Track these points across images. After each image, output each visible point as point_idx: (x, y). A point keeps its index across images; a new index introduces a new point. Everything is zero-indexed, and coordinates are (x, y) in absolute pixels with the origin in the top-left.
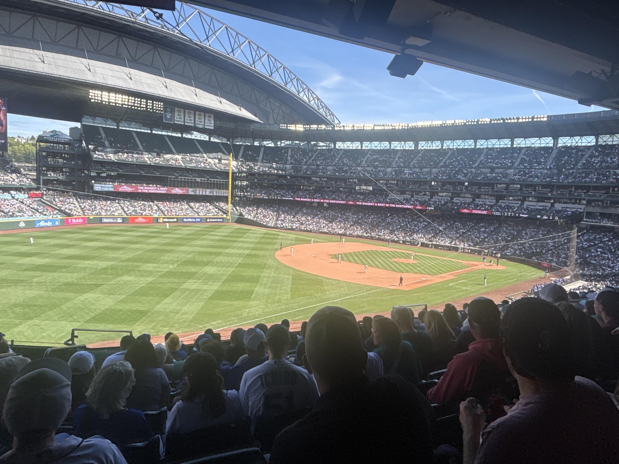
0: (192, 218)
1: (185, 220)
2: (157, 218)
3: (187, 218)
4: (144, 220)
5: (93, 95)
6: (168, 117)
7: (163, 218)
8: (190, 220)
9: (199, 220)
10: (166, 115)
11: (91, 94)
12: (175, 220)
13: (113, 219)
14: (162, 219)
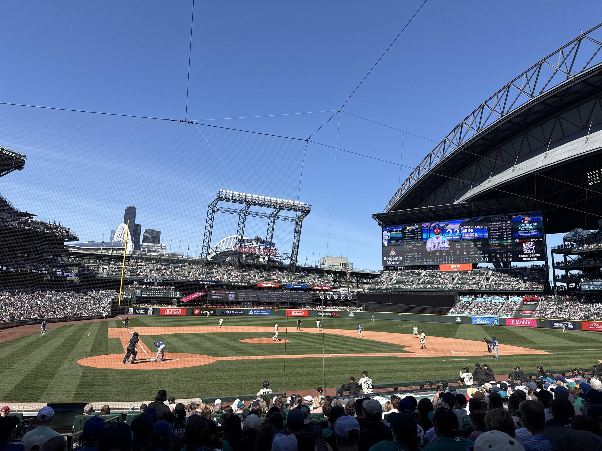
4: (600, 327)
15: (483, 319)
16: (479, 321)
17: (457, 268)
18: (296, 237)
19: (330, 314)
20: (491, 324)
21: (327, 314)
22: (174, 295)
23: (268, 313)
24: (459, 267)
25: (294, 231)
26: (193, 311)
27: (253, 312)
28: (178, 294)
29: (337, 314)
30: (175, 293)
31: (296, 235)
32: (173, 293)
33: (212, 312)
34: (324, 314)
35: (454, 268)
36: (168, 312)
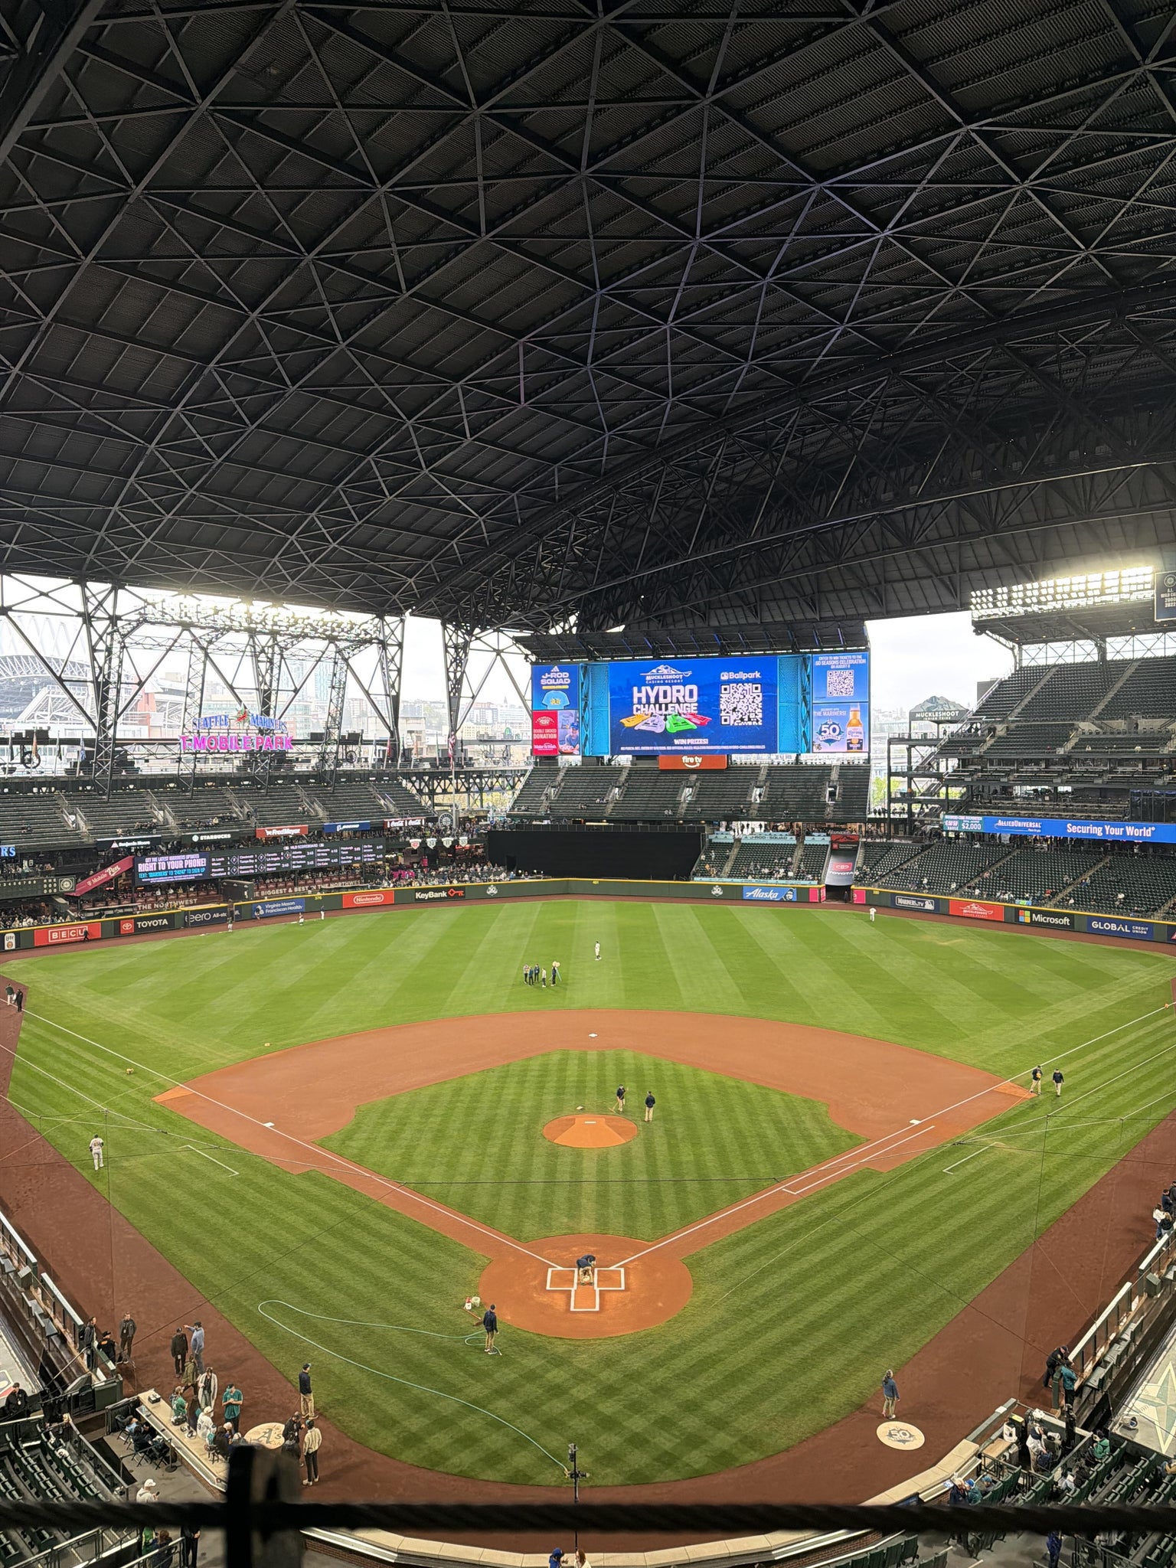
0: (1118, 922)
1: (1095, 925)
2: (1018, 910)
3: (1102, 920)
4: (983, 913)
5: (979, 601)
6: (1168, 605)
7: (1032, 912)
8: (1113, 927)
9: (1143, 931)
10: (1161, 601)
11: (974, 601)
12: (1066, 921)
13: (917, 901)
14: (1028, 913)
15: (766, 889)
16: (757, 894)
17: (695, 763)
18: (334, 701)
19: (444, 894)
20: (781, 901)
21: (437, 895)
22: (57, 888)
23: (300, 907)
24: (700, 760)
25: (329, 684)
26: (118, 923)
27: (264, 909)
28: (67, 885)
29: (461, 893)
30: (57, 883)
31: (334, 693)
32: (52, 883)
33: (165, 922)
34: (431, 895)
35: (689, 763)
36: (55, 936)
